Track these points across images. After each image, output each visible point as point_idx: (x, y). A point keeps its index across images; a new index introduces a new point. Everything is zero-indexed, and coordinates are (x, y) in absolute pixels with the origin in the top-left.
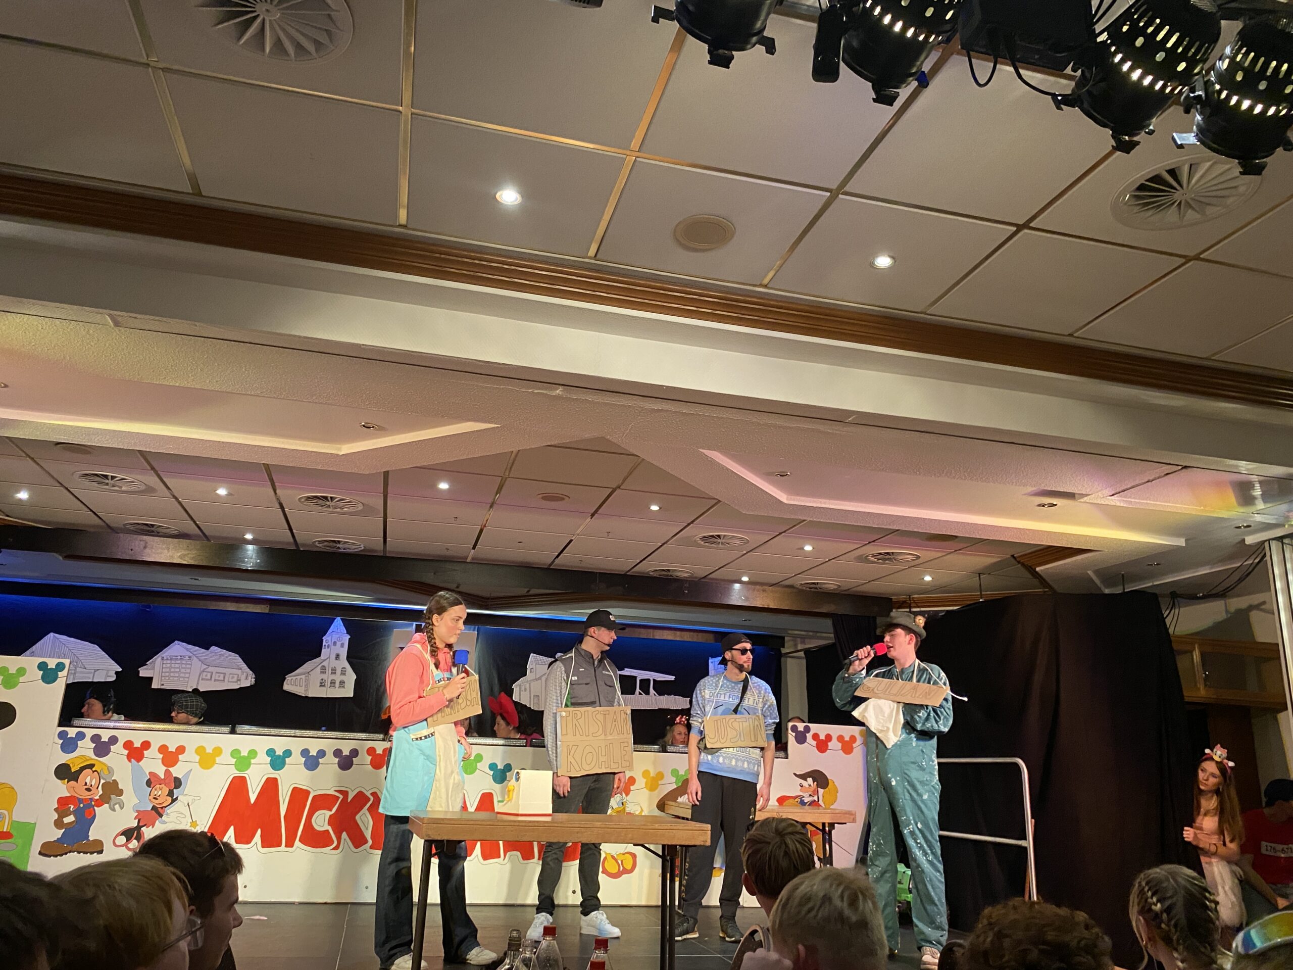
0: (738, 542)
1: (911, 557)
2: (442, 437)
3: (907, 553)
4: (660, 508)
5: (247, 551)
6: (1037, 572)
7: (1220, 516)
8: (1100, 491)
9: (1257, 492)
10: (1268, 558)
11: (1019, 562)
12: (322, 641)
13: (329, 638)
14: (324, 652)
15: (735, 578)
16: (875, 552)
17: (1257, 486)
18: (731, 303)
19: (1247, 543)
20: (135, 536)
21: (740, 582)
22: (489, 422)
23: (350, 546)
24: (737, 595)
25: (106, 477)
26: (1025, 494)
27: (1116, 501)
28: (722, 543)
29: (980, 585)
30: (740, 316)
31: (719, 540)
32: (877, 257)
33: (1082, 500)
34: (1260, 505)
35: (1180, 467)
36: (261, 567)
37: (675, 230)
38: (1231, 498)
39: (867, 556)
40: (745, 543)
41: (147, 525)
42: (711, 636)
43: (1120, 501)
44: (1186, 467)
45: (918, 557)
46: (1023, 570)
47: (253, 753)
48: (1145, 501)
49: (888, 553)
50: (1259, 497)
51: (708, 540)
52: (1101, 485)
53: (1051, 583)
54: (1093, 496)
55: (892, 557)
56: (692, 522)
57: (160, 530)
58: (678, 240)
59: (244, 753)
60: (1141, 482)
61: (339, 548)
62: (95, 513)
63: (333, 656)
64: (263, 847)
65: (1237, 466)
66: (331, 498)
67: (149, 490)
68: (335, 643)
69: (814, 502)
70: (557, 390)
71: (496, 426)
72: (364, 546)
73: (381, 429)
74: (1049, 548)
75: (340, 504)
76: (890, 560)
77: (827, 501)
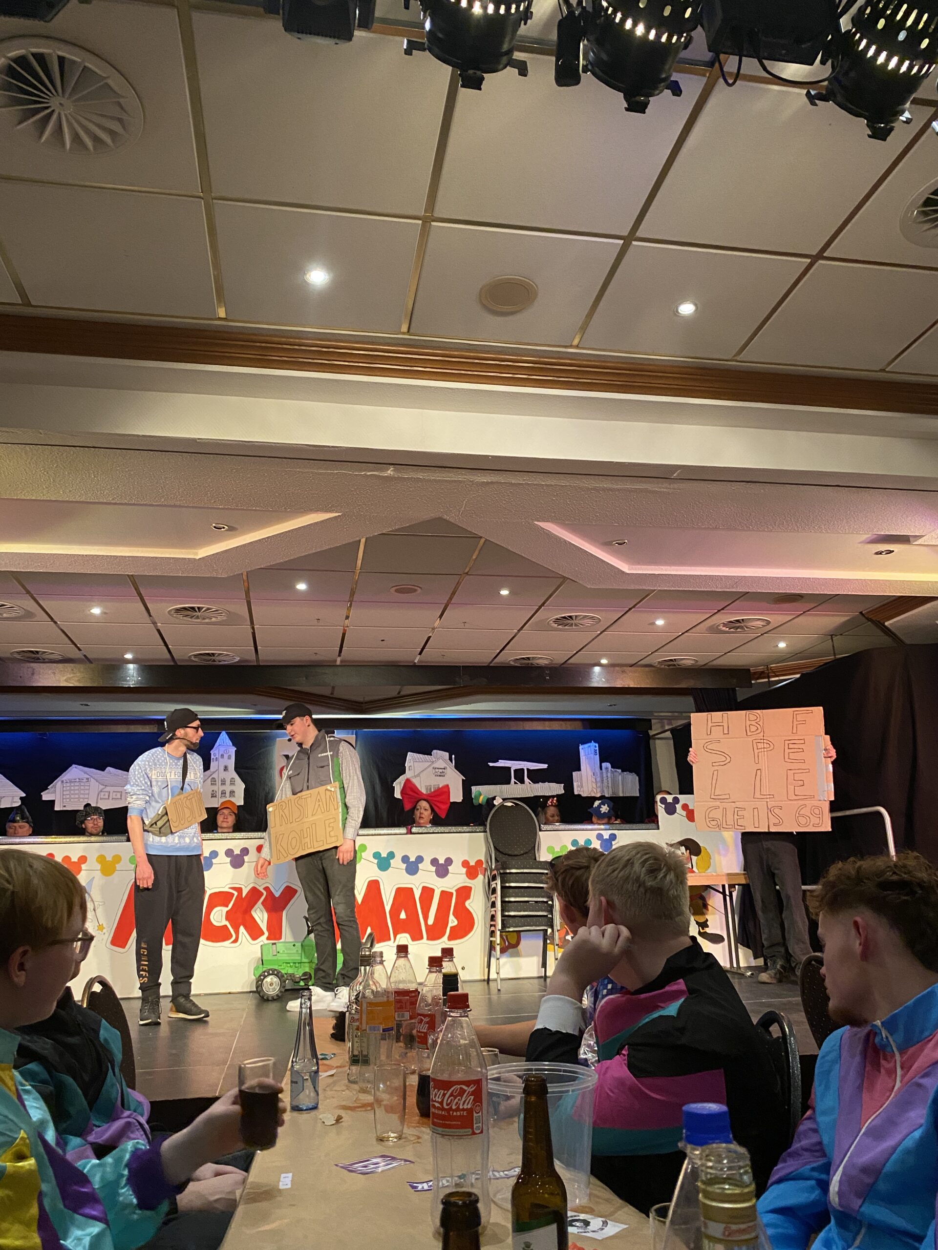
0: (590, 622)
1: (760, 623)
2: (289, 531)
3: (756, 618)
4: (510, 592)
5: (129, 670)
6: (886, 628)
8: (935, 529)
11: (868, 619)
12: (210, 754)
13: (216, 752)
14: (213, 765)
15: (596, 661)
16: (725, 621)
18: (544, 366)
20: (23, 664)
21: (599, 664)
22: (330, 512)
23: (225, 658)
24: (598, 678)
26: (861, 543)
28: (576, 625)
29: (833, 646)
30: (556, 379)
31: (572, 622)
32: (680, 304)
33: (917, 543)
36: (142, 684)
37: (480, 295)
39: (719, 626)
40: (598, 623)
41: (33, 652)
42: (579, 723)
45: (768, 623)
46: (873, 627)
49: (738, 621)
51: (561, 622)
52: (932, 524)
53: (902, 637)
54: (927, 536)
55: (742, 625)
56: (543, 604)
57: (44, 656)
58: (485, 307)
61: (214, 661)
63: (222, 768)
66: (199, 608)
67: (29, 615)
68: (222, 756)
69: (656, 570)
70: (388, 470)
71: (337, 514)
72: (237, 659)
73: (231, 529)
74: (894, 600)
75: (207, 614)
76: (742, 628)
77: (669, 567)
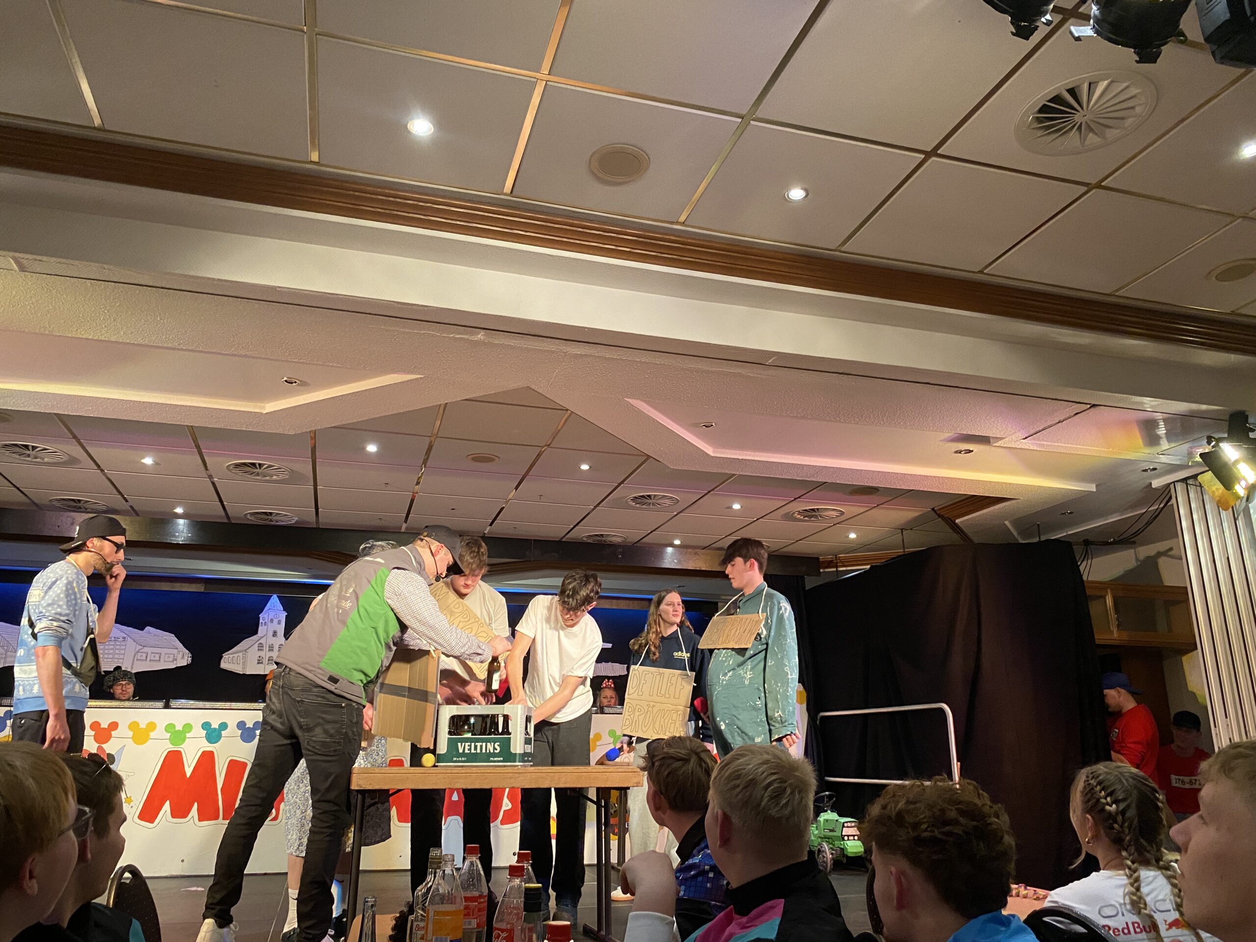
0: (668, 502)
1: (835, 514)
2: (366, 390)
3: (831, 508)
4: (590, 467)
5: (179, 525)
6: (956, 525)
7: (1128, 458)
8: (1014, 433)
9: (1162, 431)
10: (1173, 501)
11: (939, 516)
12: (259, 618)
13: (266, 616)
14: (261, 629)
15: (667, 542)
16: (800, 509)
17: (1162, 423)
18: (649, 241)
19: (1153, 486)
20: (62, 513)
21: (672, 545)
22: (412, 373)
23: (282, 518)
24: (670, 558)
25: (26, 447)
26: (942, 441)
27: (1028, 444)
28: (653, 504)
29: (903, 540)
30: (659, 255)
31: (649, 501)
32: (790, 189)
33: (996, 444)
34: (1165, 445)
35: (1089, 406)
36: (193, 540)
37: (590, 161)
38: (1138, 439)
39: (794, 513)
40: (676, 504)
41: (73, 500)
43: (1032, 444)
44: (1094, 406)
45: (842, 513)
46: (943, 523)
47: (188, 727)
48: (1056, 444)
49: (813, 510)
50: (1164, 436)
51: (639, 501)
52: (1014, 427)
53: (970, 535)
54: (1007, 439)
55: (817, 514)
56: (623, 482)
57: (87, 505)
58: (594, 174)
59: (179, 727)
60: (1052, 423)
61: (271, 521)
62: (18, 489)
63: (271, 633)
64: (200, 820)
65: (1143, 403)
66: (260, 465)
67: (72, 461)
68: (272, 621)
69: (740, 454)
70: (478, 334)
71: (419, 376)
72: (297, 519)
73: (304, 384)
74: (967, 499)
75: (269, 471)
76: (816, 517)
77: (753, 453)
